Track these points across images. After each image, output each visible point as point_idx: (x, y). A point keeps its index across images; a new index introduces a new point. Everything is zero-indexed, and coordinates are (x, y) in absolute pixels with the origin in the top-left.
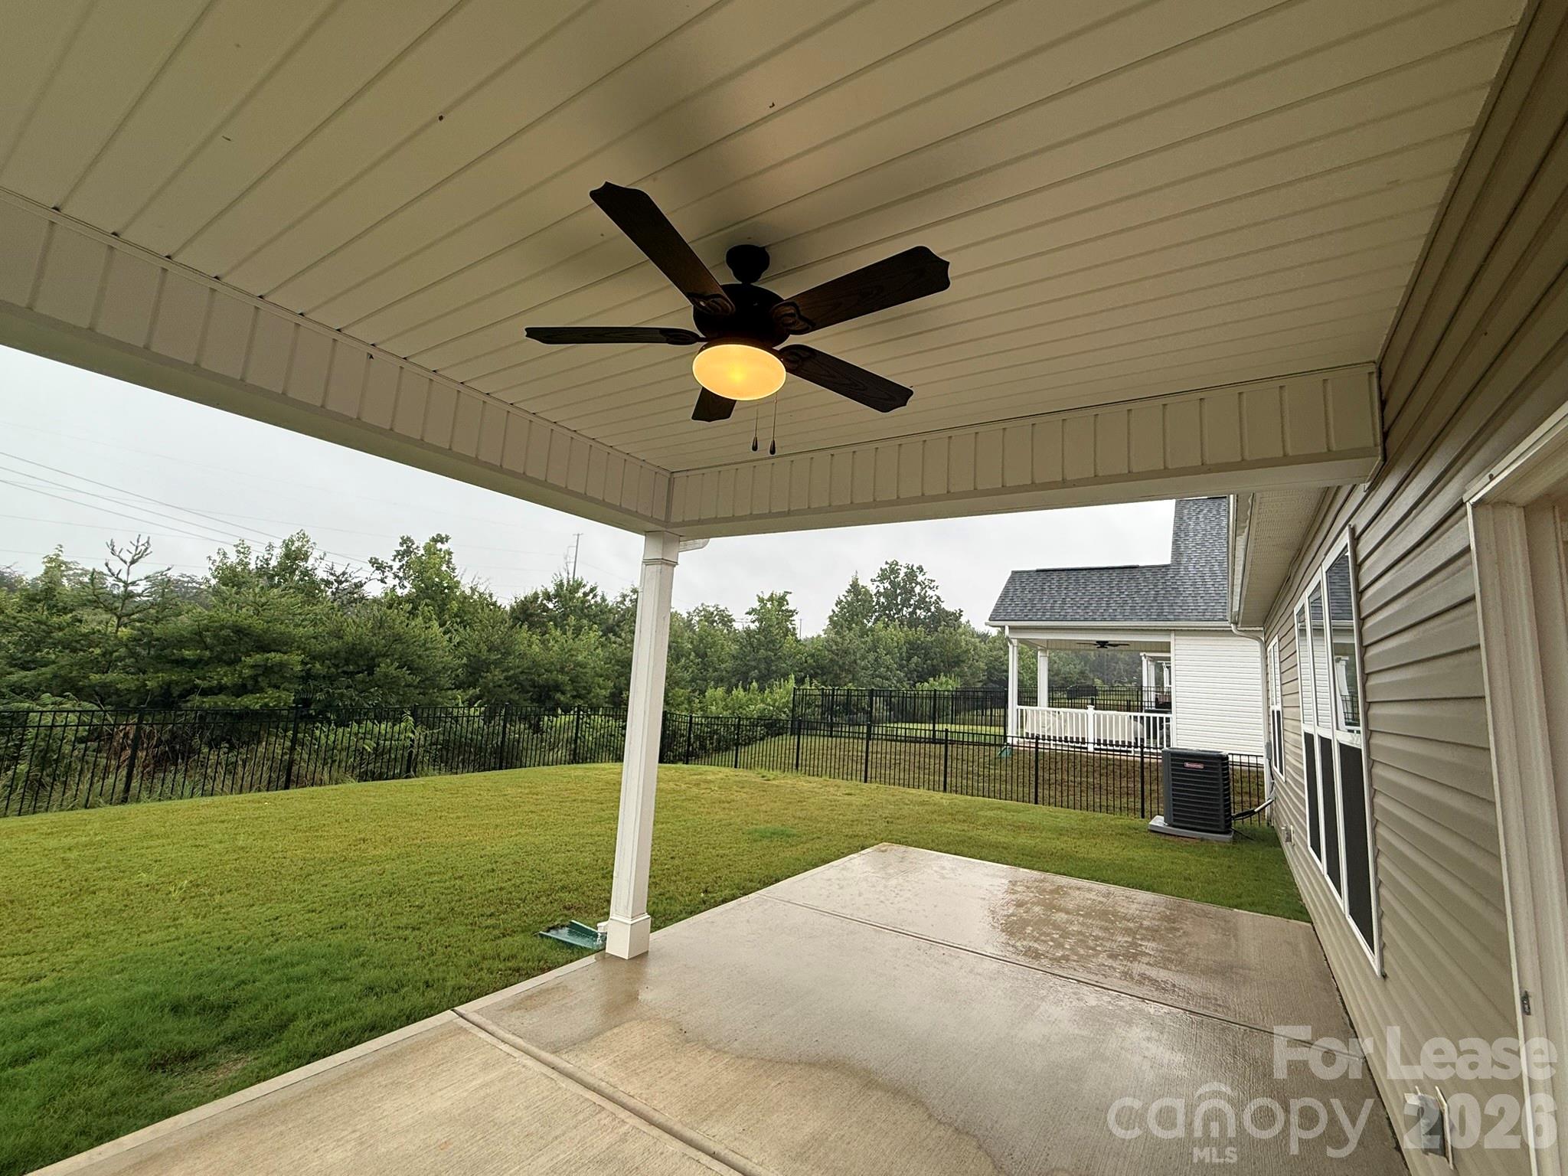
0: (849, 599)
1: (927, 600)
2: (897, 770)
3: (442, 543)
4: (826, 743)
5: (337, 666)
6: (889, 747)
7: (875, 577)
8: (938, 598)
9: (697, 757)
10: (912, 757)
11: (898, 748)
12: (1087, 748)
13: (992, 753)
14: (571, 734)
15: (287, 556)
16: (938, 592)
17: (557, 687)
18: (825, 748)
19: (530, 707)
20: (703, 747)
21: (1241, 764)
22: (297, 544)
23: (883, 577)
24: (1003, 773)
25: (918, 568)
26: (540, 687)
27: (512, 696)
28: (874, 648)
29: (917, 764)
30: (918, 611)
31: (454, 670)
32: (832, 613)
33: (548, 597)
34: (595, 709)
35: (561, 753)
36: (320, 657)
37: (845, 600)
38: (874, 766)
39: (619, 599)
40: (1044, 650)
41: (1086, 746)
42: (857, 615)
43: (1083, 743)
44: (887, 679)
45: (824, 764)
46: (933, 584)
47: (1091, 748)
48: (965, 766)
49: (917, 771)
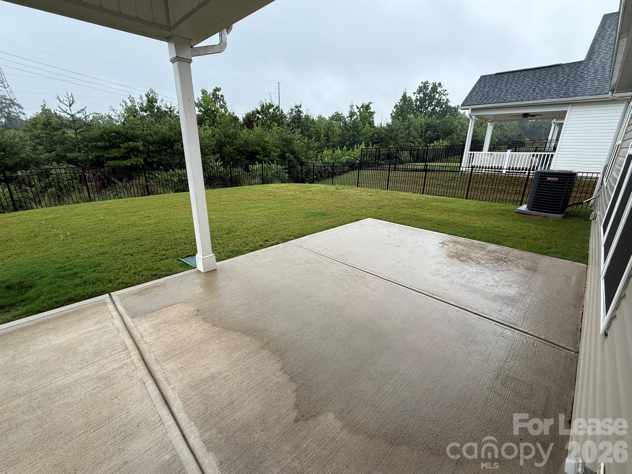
0: (401, 104)
1: (441, 101)
2: (404, 184)
3: (219, 91)
4: (374, 173)
5: (159, 147)
6: (403, 174)
7: (415, 91)
8: (448, 100)
9: (319, 180)
10: (412, 178)
11: (407, 175)
12: (502, 172)
13: (451, 175)
14: (260, 172)
15: (149, 101)
16: (447, 97)
17: (257, 153)
18: (374, 175)
19: (245, 161)
20: (322, 176)
21: (586, 177)
22: (151, 95)
23: (420, 90)
24: (455, 184)
25: (438, 84)
26: (250, 152)
27: (237, 157)
28: (408, 128)
29: (413, 181)
30: (436, 108)
31: (211, 146)
32: (392, 112)
33: (258, 112)
34: (273, 162)
35: (258, 180)
36: (152, 144)
37: (399, 105)
38: (393, 183)
39: (290, 112)
40: (492, 122)
41: (502, 170)
42: (404, 112)
43: (501, 169)
44: (413, 143)
45: (371, 182)
46: (446, 92)
47: (504, 171)
48: (436, 182)
49: (413, 184)
